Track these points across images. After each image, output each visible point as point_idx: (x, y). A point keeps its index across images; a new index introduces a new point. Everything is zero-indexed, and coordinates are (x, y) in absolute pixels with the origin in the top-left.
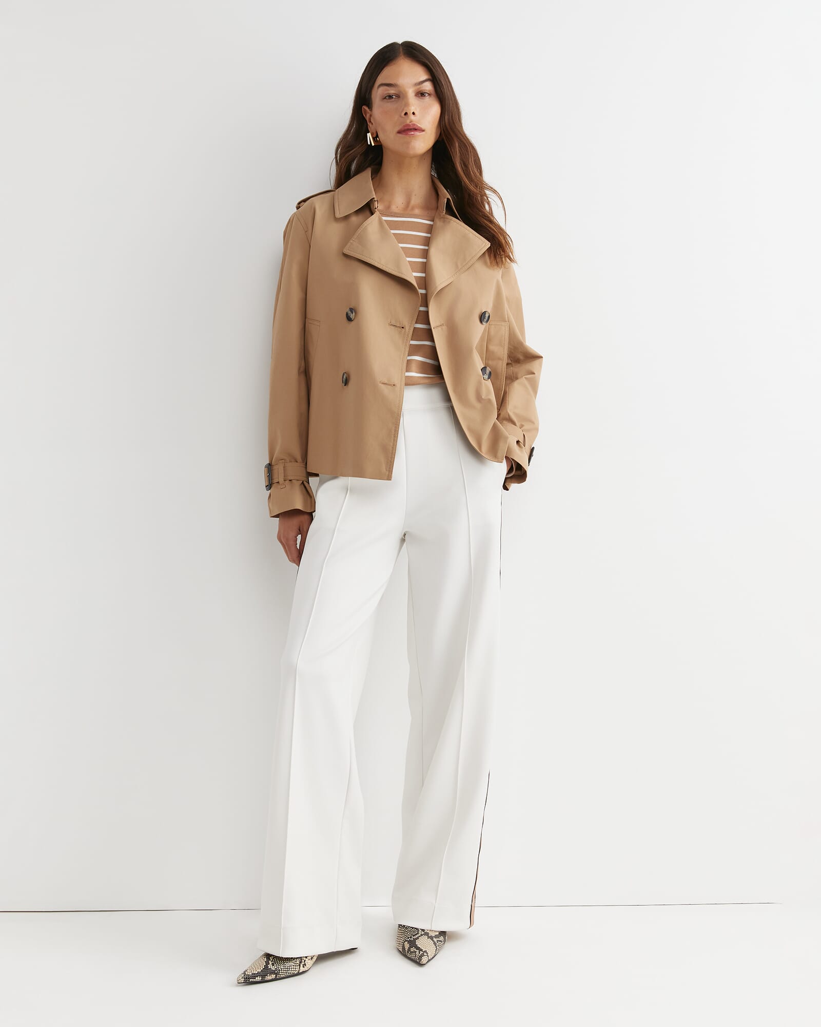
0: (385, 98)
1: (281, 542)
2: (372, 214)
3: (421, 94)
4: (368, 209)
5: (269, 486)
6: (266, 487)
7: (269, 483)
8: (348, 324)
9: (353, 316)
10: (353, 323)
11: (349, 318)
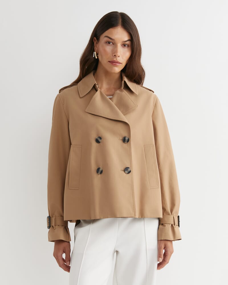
0: (107, 43)
1: (55, 257)
2: (97, 91)
3: (124, 45)
4: (95, 88)
5: (49, 227)
6: (48, 227)
7: (49, 225)
8: (97, 144)
9: (100, 141)
10: (101, 143)
11: (97, 141)
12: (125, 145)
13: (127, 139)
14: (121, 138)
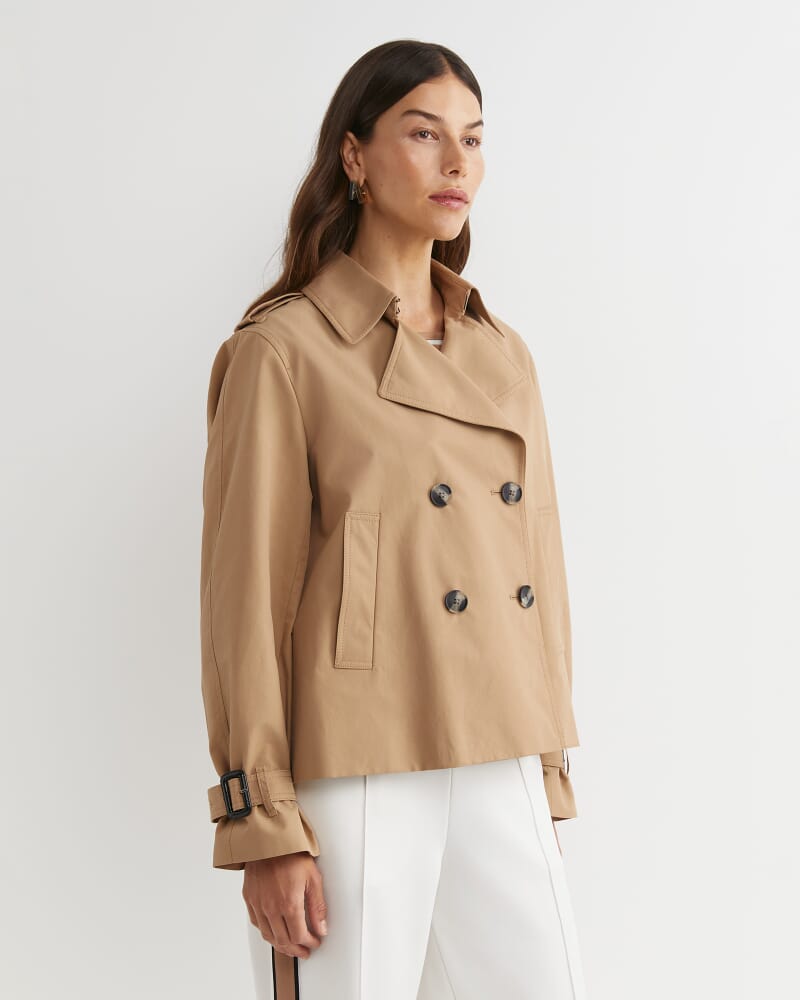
3: (466, 141)
8: (437, 511)
9: (446, 497)
10: (447, 507)
11: (437, 501)
12: (509, 511)
13: (514, 488)
14: (498, 488)
